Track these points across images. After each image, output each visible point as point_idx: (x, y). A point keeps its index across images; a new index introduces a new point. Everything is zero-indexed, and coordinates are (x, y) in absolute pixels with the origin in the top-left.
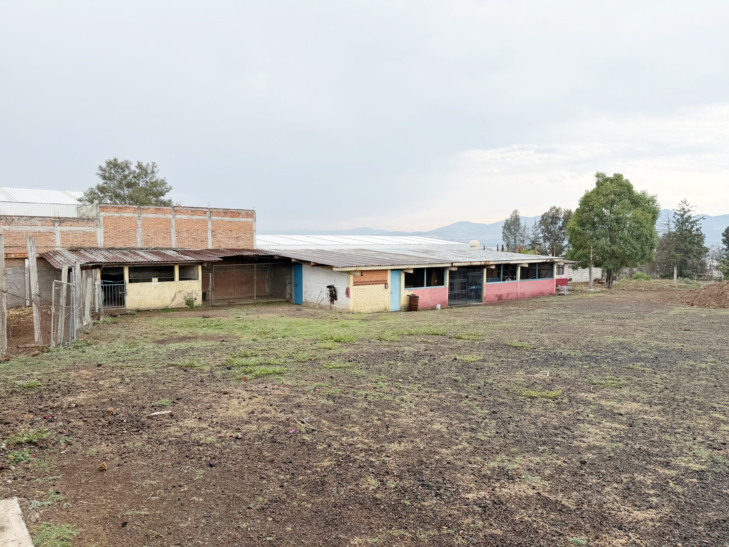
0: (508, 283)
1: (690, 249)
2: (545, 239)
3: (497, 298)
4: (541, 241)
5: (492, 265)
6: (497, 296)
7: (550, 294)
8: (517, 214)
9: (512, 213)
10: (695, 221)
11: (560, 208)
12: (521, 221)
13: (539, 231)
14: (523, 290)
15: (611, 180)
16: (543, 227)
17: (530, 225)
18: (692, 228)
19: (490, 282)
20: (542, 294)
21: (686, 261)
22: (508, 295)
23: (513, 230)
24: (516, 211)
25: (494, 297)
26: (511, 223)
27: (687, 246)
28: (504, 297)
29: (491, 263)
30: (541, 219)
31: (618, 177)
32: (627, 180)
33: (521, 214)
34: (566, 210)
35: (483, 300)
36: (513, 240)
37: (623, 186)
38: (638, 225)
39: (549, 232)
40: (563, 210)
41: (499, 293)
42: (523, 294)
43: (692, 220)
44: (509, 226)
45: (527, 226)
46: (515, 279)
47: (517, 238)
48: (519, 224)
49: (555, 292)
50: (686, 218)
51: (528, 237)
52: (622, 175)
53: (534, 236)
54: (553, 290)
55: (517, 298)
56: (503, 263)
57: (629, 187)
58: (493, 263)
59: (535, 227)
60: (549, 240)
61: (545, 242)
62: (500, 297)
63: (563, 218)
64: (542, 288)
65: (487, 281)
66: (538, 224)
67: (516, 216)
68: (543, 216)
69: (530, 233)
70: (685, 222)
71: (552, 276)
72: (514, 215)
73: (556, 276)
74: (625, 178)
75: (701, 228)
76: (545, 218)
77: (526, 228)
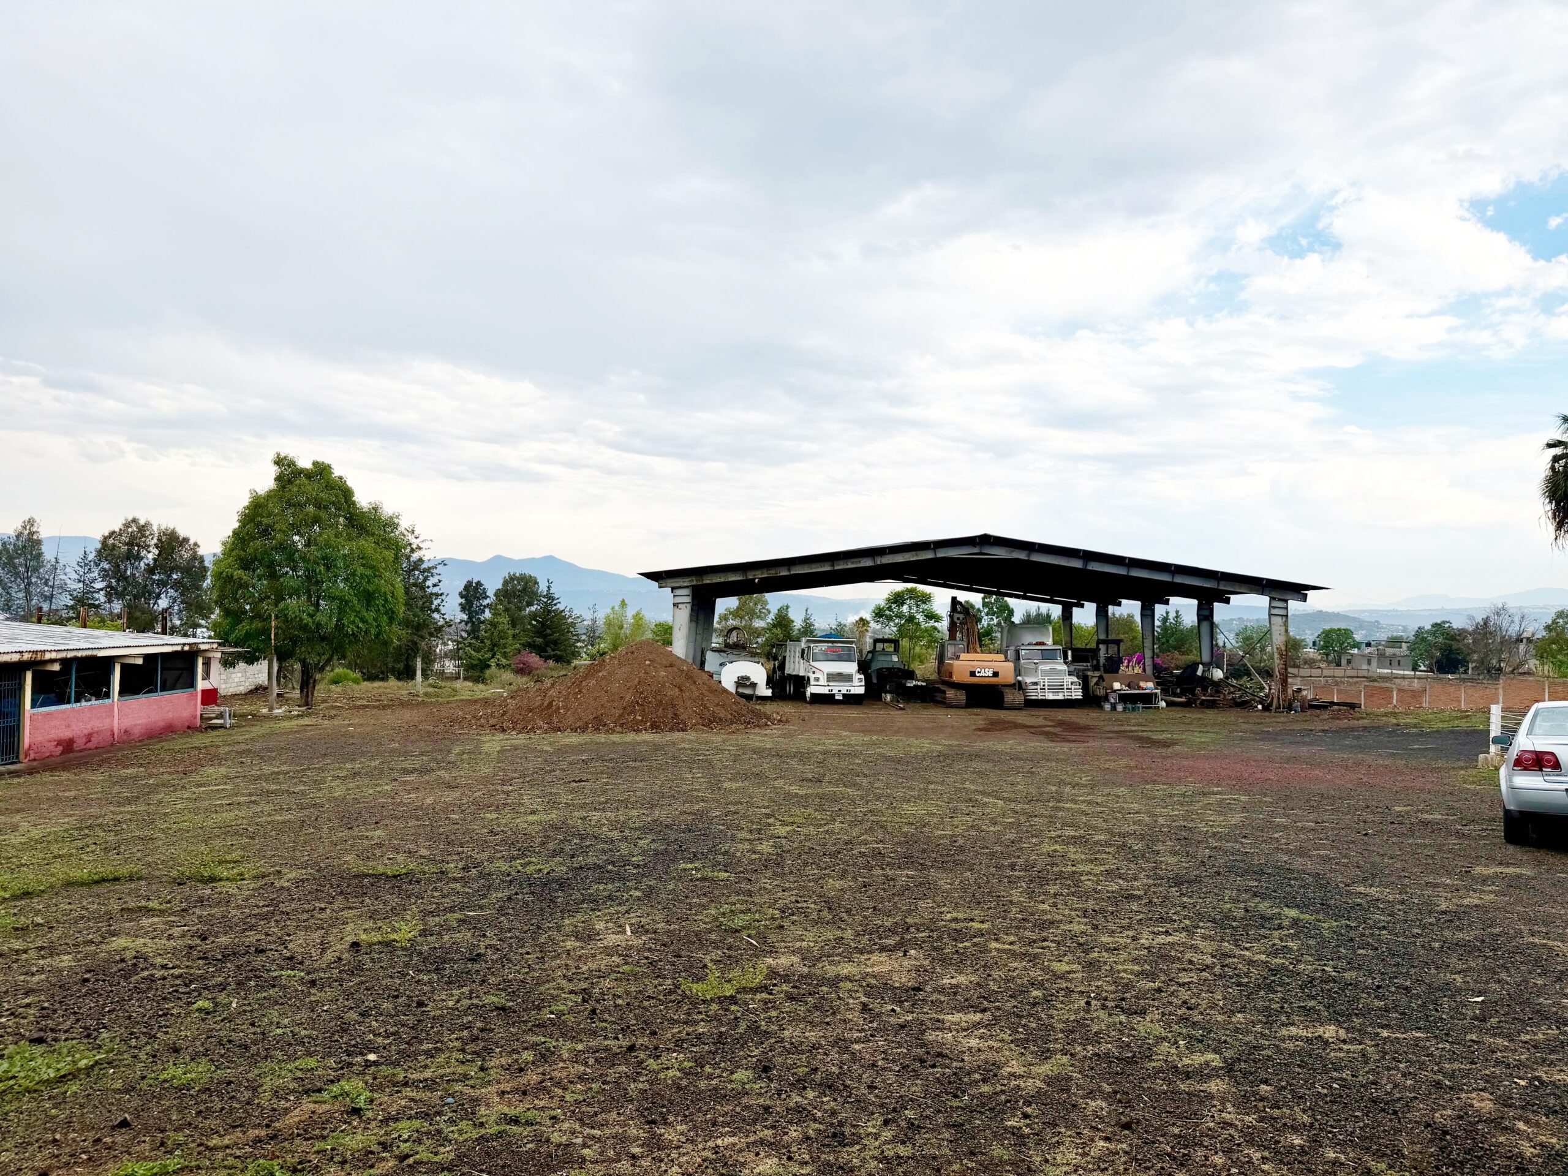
0: (91, 708)
1: (424, 621)
2: (111, 593)
3: (60, 748)
4: (101, 597)
5: (52, 661)
6: (59, 743)
7: (189, 727)
8: (34, 529)
9: (18, 525)
10: (429, 568)
11: (147, 525)
12: (44, 548)
13: (96, 574)
14: (127, 723)
15: (309, 475)
16: (106, 566)
17: (70, 560)
18: (426, 579)
19: (41, 706)
20: (169, 730)
21: (416, 643)
22: (89, 737)
23: (22, 569)
24: (31, 522)
25: (51, 746)
26: (16, 551)
27: (418, 616)
28: (79, 744)
29: (48, 656)
30: (99, 546)
31: (321, 471)
32: (341, 478)
33: (44, 532)
34: (163, 528)
35: (22, 757)
36: (21, 595)
37: (333, 488)
38: (369, 572)
39: (121, 577)
40: (155, 528)
41: (66, 734)
42: (126, 732)
43: (424, 566)
44: (11, 558)
45: (62, 562)
46: (107, 695)
47: (32, 589)
48: (40, 555)
49: (198, 722)
50: (415, 562)
51: (63, 587)
52: (329, 466)
53: (81, 585)
54: (195, 717)
55: (112, 745)
56: (80, 654)
57: (347, 493)
58: (54, 655)
59: (84, 563)
60: (120, 596)
61: (110, 601)
62: (68, 745)
63: (156, 546)
64: (170, 715)
65: (33, 706)
66: (91, 557)
67: (32, 533)
68: (106, 538)
69: (70, 578)
70: (413, 570)
71: (192, 684)
72: (26, 532)
73: (201, 685)
74: (337, 472)
75: (440, 581)
76: (111, 541)
77: (60, 566)
